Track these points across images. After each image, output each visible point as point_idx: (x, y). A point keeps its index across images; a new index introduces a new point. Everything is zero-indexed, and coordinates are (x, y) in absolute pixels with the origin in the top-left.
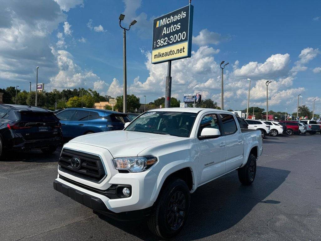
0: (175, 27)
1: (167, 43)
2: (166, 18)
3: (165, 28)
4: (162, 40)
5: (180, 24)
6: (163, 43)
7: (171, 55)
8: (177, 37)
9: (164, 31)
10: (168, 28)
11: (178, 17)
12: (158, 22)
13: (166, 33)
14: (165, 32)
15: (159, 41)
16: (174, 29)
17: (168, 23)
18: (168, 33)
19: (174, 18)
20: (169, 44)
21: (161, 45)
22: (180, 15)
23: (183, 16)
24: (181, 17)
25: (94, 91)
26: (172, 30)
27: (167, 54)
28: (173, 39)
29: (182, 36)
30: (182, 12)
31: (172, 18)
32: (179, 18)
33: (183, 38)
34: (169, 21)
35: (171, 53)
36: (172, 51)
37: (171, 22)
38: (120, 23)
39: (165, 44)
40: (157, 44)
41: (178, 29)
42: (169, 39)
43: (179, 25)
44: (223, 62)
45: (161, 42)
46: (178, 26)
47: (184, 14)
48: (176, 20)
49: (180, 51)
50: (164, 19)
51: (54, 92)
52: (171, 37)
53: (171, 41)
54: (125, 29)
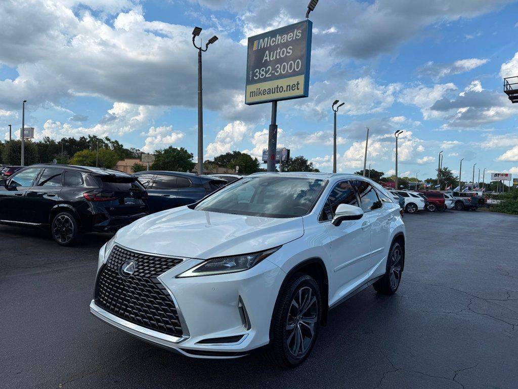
0: (284, 51)
1: (270, 75)
2: (269, 38)
3: (267, 52)
4: (263, 70)
5: (291, 47)
6: (264, 74)
7: (277, 92)
8: (287, 67)
9: (266, 56)
10: (272, 53)
11: (289, 36)
12: (256, 43)
13: (268, 60)
14: (268, 58)
15: (257, 72)
16: (283, 55)
17: (272, 45)
18: (271, 59)
19: (282, 38)
20: (274, 78)
21: (261, 77)
22: (292, 34)
23: (296, 35)
24: (293, 37)
25: (114, 141)
26: (279, 55)
27: (270, 91)
28: (280, 69)
29: (294, 66)
30: (296, 30)
31: (278, 37)
32: (290, 38)
33: (298, 68)
34: (273, 41)
35: (279, 89)
36: (279, 86)
37: (276, 43)
38: (194, 41)
39: (267, 76)
40: (254, 75)
41: (288, 54)
42: (275, 69)
43: (290, 49)
44: (336, 102)
45: (261, 73)
47: (298, 33)
48: (285, 41)
50: (266, 39)
51: (46, 142)
52: (278, 67)
53: (277, 72)
54: (200, 49)
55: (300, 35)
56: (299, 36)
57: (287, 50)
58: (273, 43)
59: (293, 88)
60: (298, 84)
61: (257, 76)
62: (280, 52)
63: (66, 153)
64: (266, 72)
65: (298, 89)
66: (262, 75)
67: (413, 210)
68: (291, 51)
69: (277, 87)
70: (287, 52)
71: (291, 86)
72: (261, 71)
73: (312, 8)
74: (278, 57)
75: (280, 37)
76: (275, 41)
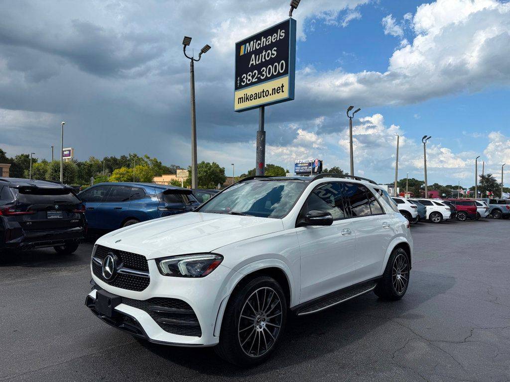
0: (269, 53)
1: (256, 80)
2: (255, 41)
3: (253, 56)
4: (250, 75)
5: (275, 48)
6: (251, 79)
7: (263, 97)
8: (273, 70)
9: (253, 61)
10: (258, 56)
11: (273, 38)
12: (243, 47)
13: (254, 64)
15: (244, 77)
16: (268, 57)
17: (258, 48)
18: (257, 63)
19: (266, 40)
20: (260, 81)
21: (248, 82)
22: (275, 34)
23: (280, 36)
24: (277, 38)
25: (152, 159)
26: (265, 58)
27: (257, 96)
28: (266, 72)
29: (279, 68)
30: (279, 30)
31: (263, 39)
33: (282, 70)
35: (265, 93)
36: (265, 90)
37: (262, 46)
38: (184, 51)
39: (254, 80)
40: (242, 81)
41: (273, 56)
42: (260, 73)
43: (275, 50)
44: (352, 107)
46: (273, 52)
48: (270, 42)
50: (252, 43)
52: (264, 70)
53: (263, 75)
54: (192, 59)
55: (283, 34)
56: (282, 36)
58: (258, 46)
59: (278, 91)
60: (283, 86)
61: (244, 82)
62: (265, 55)
64: (253, 77)
65: (283, 92)
66: (249, 80)
67: (438, 220)
68: (275, 53)
69: (263, 92)
70: (272, 54)
71: (276, 89)
72: (248, 77)
73: (295, 6)
74: (263, 60)
76: (260, 44)
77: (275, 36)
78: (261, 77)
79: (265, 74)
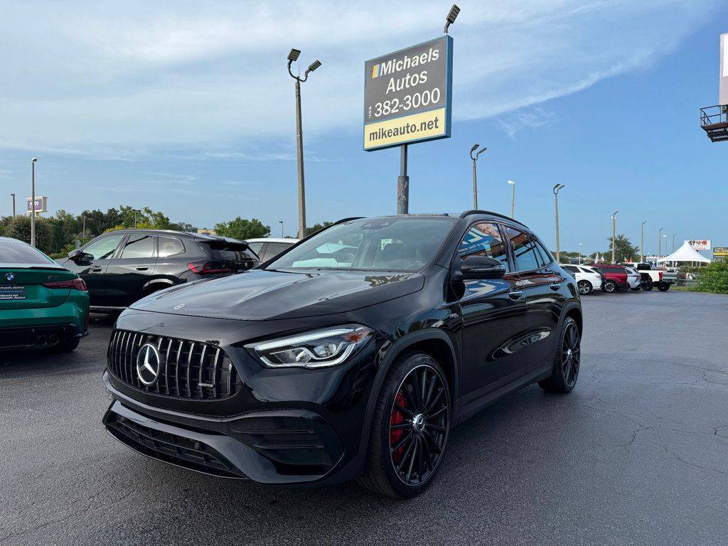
0: (415, 77)
1: (397, 111)
2: (394, 60)
3: (392, 80)
4: (387, 104)
5: (426, 72)
6: (389, 109)
7: (408, 132)
8: (421, 99)
9: (391, 86)
10: (398, 80)
11: (421, 59)
12: (376, 68)
13: (394, 90)
14: (393, 87)
15: (379, 106)
16: (414, 82)
17: (398, 70)
18: (398, 89)
19: (412, 61)
20: (402, 113)
21: (385, 114)
22: (425, 54)
23: (432, 56)
24: (427, 59)
26: (409, 83)
27: (397, 132)
28: (411, 102)
29: (431, 97)
30: (431, 50)
31: (407, 59)
32: (423, 60)
33: (435, 100)
34: (400, 65)
35: (410, 128)
36: (410, 125)
37: (404, 68)
38: (289, 67)
39: (393, 111)
40: (375, 110)
41: (421, 82)
42: (403, 102)
43: (424, 74)
44: (477, 146)
45: (384, 107)
46: (422, 77)
47: (434, 55)
48: (417, 64)
49: (429, 125)
50: (390, 63)
51: (60, 218)
52: (408, 99)
53: (407, 105)
54: (298, 79)
55: (437, 55)
56: (435, 57)
57: (419, 75)
58: (399, 67)
59: (430, 127)
60: (436, 120)
61: (378, 112)
62: (410, 79)
63: (88, 231)
64: (392, 107)
65: (437, 127)
66: (387, 111)
68: (425, 78)
69: (408, 126)
70: (420, 79)
71: (427, 123)
72: (385, 106)
73: (452, 20)
74: (407, 86)
75: (409, 60)
76: (403, 65)
77: (424, 56)
78: (404, 107)
79: (410, 104)
